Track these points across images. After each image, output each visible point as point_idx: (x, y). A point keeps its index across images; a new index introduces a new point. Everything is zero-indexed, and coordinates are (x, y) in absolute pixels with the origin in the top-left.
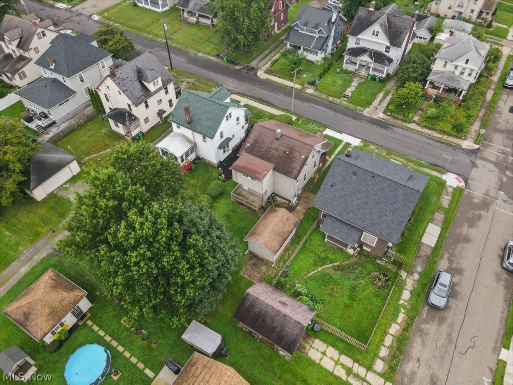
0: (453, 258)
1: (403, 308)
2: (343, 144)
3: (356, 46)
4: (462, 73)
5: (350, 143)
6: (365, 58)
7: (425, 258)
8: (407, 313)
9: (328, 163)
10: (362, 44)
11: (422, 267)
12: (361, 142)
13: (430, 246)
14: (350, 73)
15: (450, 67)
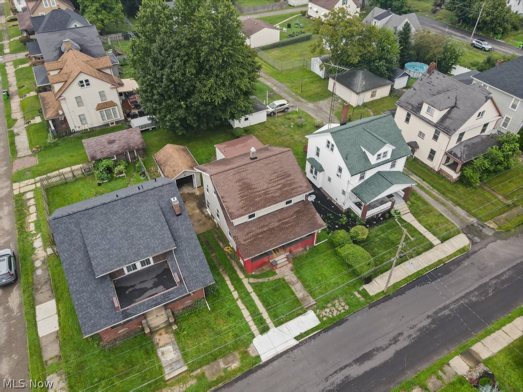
0: (5, 316)
1: (35, 234)
2: (269, 321)
5: (265, 335)
7: (39, 287)
8: (29, 234)
9: (241, 276)
11: (37, 276)
12: (258, 357)
13: (41, 303)
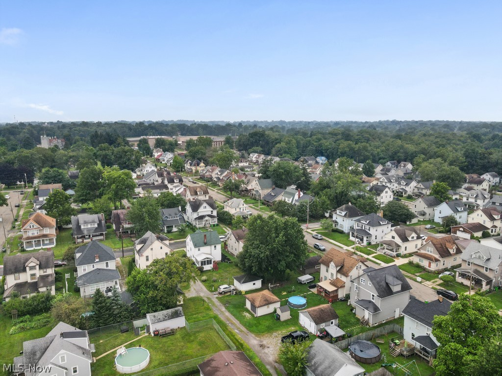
3: (197, 216)
4: (243, 210)
6: (207, 218)
10: (200, 214)
14: (202, 228)
15: (238, 210)
